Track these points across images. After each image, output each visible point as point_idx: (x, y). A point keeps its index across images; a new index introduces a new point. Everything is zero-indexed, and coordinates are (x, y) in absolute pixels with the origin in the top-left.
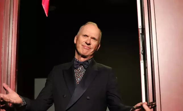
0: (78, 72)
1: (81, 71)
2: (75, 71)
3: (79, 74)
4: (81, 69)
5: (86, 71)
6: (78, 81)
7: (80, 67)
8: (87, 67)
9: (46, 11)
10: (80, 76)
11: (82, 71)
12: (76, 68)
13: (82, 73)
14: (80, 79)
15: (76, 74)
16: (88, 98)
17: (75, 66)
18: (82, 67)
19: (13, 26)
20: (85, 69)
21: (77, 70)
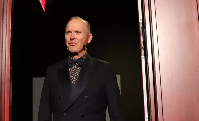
0: (73, 70)
1: (76, 69)
2: (70, 70)
3: (74, 72)
4: (76, 67)
5: (81, 69)
6: (74, 80)
7: (75, 65)
8: (82, 64)
9: (43, 6)
10: (76, 75)
11: (78, 69)
12: (71, 67)
13: (78, 71)
14: (76, 78)
15: (71, 73)
16: (86, 97)
17: (69, 65)
18: (77, 65)
19: (6, 22)
20: (80, 67)
21: (72, 68)
